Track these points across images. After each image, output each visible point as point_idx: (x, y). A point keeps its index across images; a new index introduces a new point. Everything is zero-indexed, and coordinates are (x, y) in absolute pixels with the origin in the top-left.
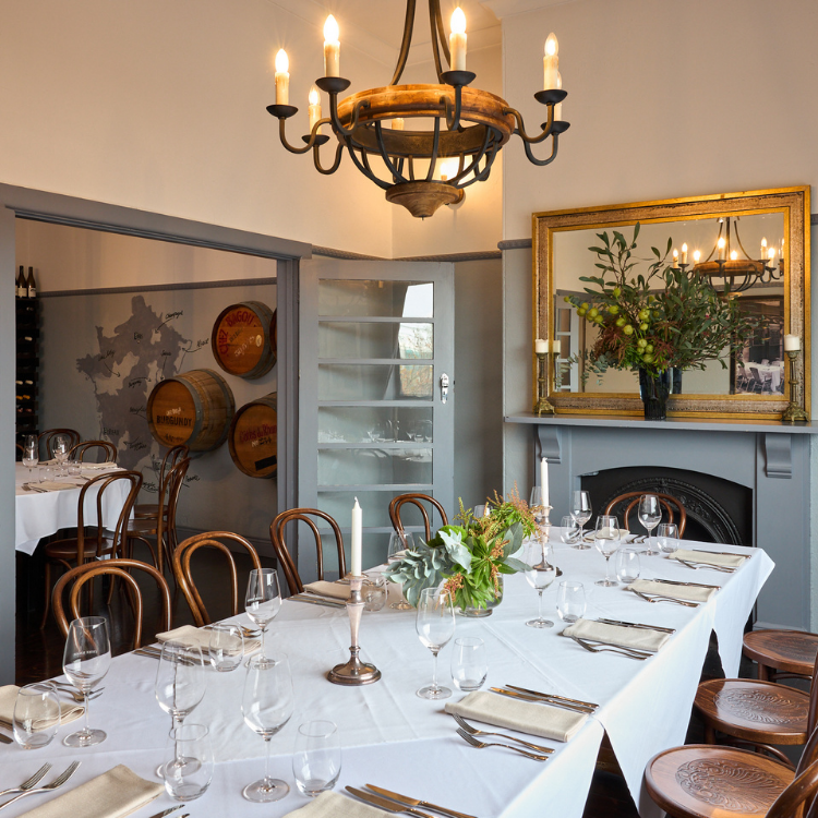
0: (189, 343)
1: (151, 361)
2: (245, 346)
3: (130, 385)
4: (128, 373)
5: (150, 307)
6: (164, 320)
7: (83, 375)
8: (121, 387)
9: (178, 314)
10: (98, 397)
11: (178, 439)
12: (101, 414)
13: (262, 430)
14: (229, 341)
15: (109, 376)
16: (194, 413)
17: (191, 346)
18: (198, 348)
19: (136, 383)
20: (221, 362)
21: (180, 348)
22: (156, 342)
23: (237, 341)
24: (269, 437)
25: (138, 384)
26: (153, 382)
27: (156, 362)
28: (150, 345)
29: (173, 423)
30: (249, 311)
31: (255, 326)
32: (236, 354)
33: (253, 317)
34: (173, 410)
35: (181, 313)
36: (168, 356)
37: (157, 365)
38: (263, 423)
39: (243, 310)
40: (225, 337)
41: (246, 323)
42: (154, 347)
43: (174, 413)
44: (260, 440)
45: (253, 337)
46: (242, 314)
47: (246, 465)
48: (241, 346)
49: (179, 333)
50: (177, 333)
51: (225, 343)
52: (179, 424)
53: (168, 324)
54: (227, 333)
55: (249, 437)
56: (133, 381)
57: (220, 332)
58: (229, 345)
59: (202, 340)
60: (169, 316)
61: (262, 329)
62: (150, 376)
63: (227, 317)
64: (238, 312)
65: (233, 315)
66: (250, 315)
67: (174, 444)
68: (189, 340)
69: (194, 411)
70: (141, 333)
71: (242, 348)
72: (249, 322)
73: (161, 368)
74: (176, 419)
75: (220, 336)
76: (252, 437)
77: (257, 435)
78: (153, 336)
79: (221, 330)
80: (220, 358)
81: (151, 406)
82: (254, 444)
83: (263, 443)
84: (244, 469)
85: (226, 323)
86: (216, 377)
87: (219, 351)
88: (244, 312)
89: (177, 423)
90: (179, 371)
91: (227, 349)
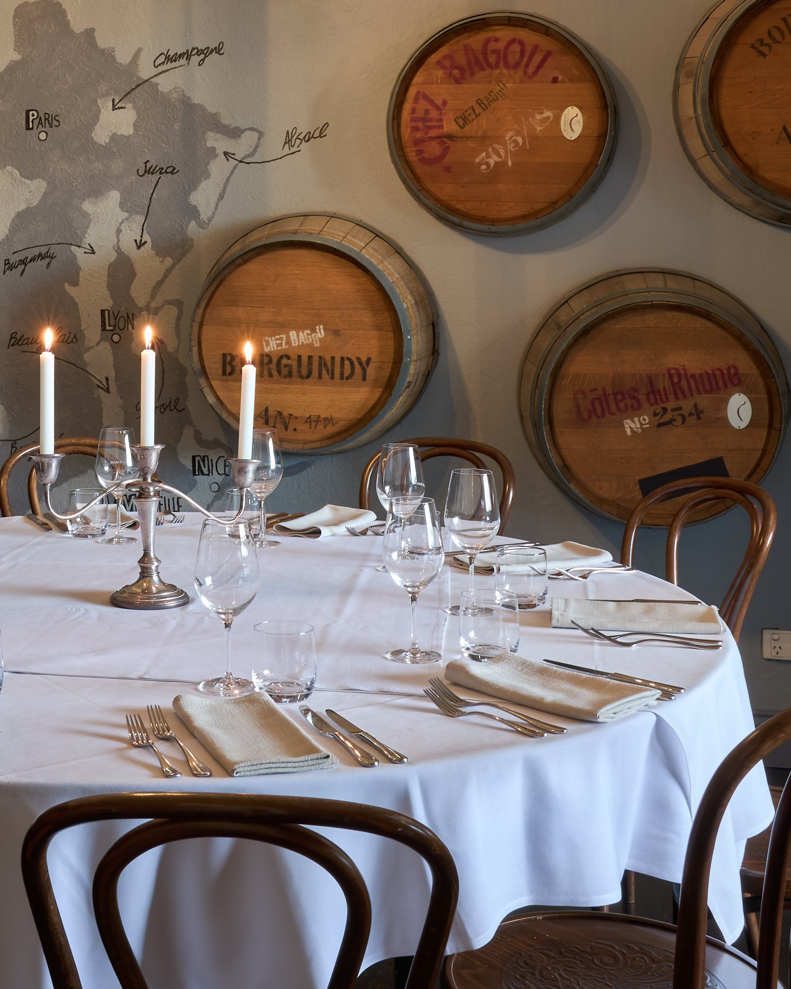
0: (250, 139)
1: (96, 192)
2: (513, 138)
5: (89, 34)
6: (146, 71)
13: (663, 384)
14: (450, 127)
16: (391, 343)
17: (257, 146)
18: (287, 150)
19: (33, 260)
20: (423, 188)
21: (212, 153)
22: (114, 138)
23: (482, 124)
24: (695, 405)
25: (43, 263)
26: (106, 255)
27: (115, 196)
28: (89, 146)
29: (290, 375)
30: (530, 37)
31: (555, 80)
32: (480, 164)
33: (548, 55)
34: (293, 334)
35: (218, 50)
36: (164, 177)
37: (122, 206)
38: (671, 366)
39: (505, 34)
40: (434, 114)
41: (520, 72)
42: (106, 152)
43: (295, 343)
44: (655, 414)
45: (548, 114)
46: (500, 46)
47: (606, 489)
48: (500, 140)
49: (211, 109)
50: (201, 107)
51: (433, 133)
52: (320, 377)
53: (166, 83)
54: (445, 103)
55: (613, 408)
56: (21, 256)
57: (416, 100)
58: (450, 137)
59: (304, 128)
60: (169, 59)
61: (586, 90)
62: (91, 237)
63: (445, 57)
64: (487, 41)
65: (466, 48)
66: (536, 48)
67: (300, 437)
68: (252, 129)
69: (390, 335)
70: (52, 110)
71: (504, 145)
72: (531, 69)
73: (139, 213)
74: (305, 359)
75: (413, 111)
76: (622, 405)
77: (643, 398)
78: (102, 117)
79: (418, 93)
80: (418, 179)
81: (201, 325)
82: (631, 425)
83: (670, 422)
84: (601, 501)
85: (440, 73)
86: (378, 235)
87: (412, 156)
88: (512, 42)
89: (309, 374)
90: (210, 220)
91: (446, 150)
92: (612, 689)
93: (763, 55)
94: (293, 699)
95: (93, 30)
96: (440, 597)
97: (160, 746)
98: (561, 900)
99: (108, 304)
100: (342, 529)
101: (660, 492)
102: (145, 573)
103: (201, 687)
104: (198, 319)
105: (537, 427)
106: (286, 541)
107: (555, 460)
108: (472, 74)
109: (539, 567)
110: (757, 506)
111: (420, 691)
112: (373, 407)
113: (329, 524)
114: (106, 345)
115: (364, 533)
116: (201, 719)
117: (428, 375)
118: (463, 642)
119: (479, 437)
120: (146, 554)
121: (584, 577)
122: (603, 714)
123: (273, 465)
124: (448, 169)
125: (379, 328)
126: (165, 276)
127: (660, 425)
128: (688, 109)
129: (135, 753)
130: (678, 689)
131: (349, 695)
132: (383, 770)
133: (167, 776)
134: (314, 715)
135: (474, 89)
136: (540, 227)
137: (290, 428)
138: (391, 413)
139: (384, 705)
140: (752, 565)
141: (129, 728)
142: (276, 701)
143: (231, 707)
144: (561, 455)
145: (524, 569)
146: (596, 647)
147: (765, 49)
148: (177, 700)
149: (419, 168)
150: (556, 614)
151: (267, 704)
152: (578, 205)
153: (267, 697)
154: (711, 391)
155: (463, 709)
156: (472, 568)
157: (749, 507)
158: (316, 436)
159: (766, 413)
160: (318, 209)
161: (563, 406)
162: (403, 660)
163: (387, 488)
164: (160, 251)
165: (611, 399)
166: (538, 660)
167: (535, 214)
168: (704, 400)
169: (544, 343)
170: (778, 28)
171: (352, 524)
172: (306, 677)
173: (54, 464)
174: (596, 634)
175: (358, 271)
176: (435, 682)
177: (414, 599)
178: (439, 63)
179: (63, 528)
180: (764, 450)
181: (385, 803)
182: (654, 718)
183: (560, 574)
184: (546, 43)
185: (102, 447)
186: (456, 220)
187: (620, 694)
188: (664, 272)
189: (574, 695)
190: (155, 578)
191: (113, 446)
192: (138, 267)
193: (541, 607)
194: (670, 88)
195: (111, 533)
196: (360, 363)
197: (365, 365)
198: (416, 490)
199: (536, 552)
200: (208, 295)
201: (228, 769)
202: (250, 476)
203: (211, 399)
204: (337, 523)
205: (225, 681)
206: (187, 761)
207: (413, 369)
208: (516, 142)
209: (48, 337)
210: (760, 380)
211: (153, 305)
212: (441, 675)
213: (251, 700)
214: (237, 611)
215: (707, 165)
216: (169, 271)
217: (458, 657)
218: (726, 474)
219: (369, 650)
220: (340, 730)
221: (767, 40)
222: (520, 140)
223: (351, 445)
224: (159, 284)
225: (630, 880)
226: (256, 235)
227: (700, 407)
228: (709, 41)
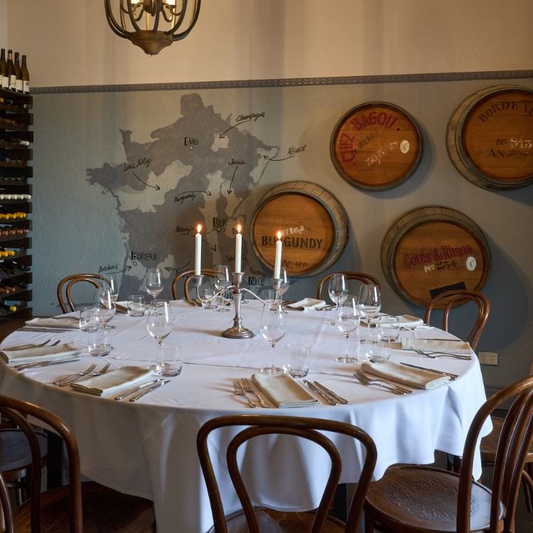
0: (274, 151)
1: (212, 171)
2: (381, 152)
3: (177, 200)
4: (173, 186)
5: (211, 108)
6: (233, 123)
7: (98, 188)
8: (161, 202)
9: (257, 116)
10: (122, 214)
11: (297, 264)
12: (127, 235)
13: (440, 252)
14: (355, 147)
15: (142, 188)
16: (331, 233)
17: (277, 154)
18: (289, 156)
19: (186, 197)
20: (344, 172)
21: (259, 156)
22: (220, 149)
23: (369, 146)
24: (453, 261)
25: (190, 199)
26: (216, 196)
27: (220, 172)
28: (210, 153)
29: (289, 245)
30: (389, 112)
31: (398, 129)
32: (367, 162)
33: (396, 119)
34: (291, 229)
35: (262, 115)
36: (240, 166)
37: (223, 176)
38: (444, 245)
39: (379, 110)
40: (349, 142)
41: (384, 126)
42: (217, 155)
43: (292, 233)
44: (437, 264)
45: (396, 143)
46: (376, 115)
47: (416, 294)
48: (375, 153)
49: (259, 138)
50: (255, 138)
51: (349, 150)
52: (302, 247)
53: (241, 128)
54: (354, 138)
55: (420, 261)
56: (182, 196)
57: (342, 137)
58: (355, 151)
59: (296, 147)
60: (243, 118)
61: (411, 133)
62: (210, 189)
63: (354, 119)
64: (371, 113)
65: (363, 116)
66: (391, 117)
67: (293, 270)
68: (275, 147)
69: (330, 230)
70: (195, 137)
71: (377, 155)
72: (389, 125)
73: (229, 180)
74: (295, 239)
75: (341, 140)
76: (423, 260)
77: (432, 258)
78: (215, 141)
79: (343, 134)
80: (342, 168)
81: (254, 225)
82: (427, 268)
83: (443, 267)
84: (414, 299)
85: (352, 126)
86: (325, 190)
87: (340, 159)
88: (381, 114)
89: (297, 245)
90: (258, 183)
91: (354, 157)
92: (430, 375)
93: (483, 120)
94: (300, 376)
95: (212, 106)
96: (355, 337)
97: (248, 395)
98: (410, 461)
99: (216, 216)
100: (312, 308)
101: (441, 296)
102: (236, 324)
103: (262, 371)
104: (253, 222)
105: (389, 268)
106: (290, 312)
107: (396, 281)
108: (365, 126)
109: (395, 325)
110: (481, 302)
111: (352, 374)
112: (323, 259)
113: (308, 306)
114: (215, 232)
115: (321, 309)
116: (264, 384)
117: (345, 246)
118: (367, 355)
119: (364, 272)
120: (237, 316)
121: (413, 329)
122: (428, 386)
123: (286, 282)
124: (354, 164)
125: (326, 227)
126: (239, 205)
127: (439, 269)
128: (452, 142)
129: (238, 397)
130: (457, 376)
131: (322, 375)
132: (339, 407)
133: (252, 407)
134: (309, 383)
135: (366, 132)
136: (391, 188)
137: (289, 267)
138: (330, 262)
139: (337, 380)
140: (479, 326)
141: (234, 386)
142: (294, 377)
143: (275, 379)
144: (398, 280)
145: (389, 325)
146: (421, 358)
147: (484, 118)
148: (253, 376)
149: (343, 164)
150: (403, 344)
151: (290, 378)
152: (406, 180)
153: (290, 376)
154: (460, 255)
155: (370, 383)
156: (369, 325)
157: (478, 302)
158: (300, 270)
159: (482, 265)
160: (302, 179)
161: (399, 260)
162: (342, 362)
163: (333, 292)
164: (238, 194)
165: (419, 257)
166: (398, 362)
167: (389, 183)
168: (457, 259)
169: (392, 235)
170: (490, 110)
171: (317, 306)
172: (305, 368)
173: (201, 279)
174: (421, 353)
175: (317, 204)
176: (358, 371)
177: (347, 337)
178: (351, 122)
179: (200, 305)
180: (481, 280)
181: (340, 420)
182: (448, 388)
183: (403, 328)
184: (395, 114)
185: (217, 273)
186: (357, 185)
187: (433, 378)
188: (441, 207)
189: (415, 378)
190: (240, 326)
191: (221, 273)
192: (228, 201)
193: (396, 341)
194: (445, 133)
195: (219, 307)
196: (318, 241)
197: (320, 242)
198: (345, 293)
199: (395, 319)
200: (257, 213)
201: (276, 405)
202: (279, 286)
203: (258, 255)
204: (311, 305)
205: (272, 368)
206: (260, 401)
207: (339, 244)
208: (382, 154)
209: (199, 228)
210: (480, 251)
211: (234, 216)
212: (360, 368)
213: (284, 377)
214: (277, 340)
215: (460, 165)
216: (241, 203)
217: (365, 361)
218: (465, 289)
219: (328, 357)
220: (320, 390)
221: (485, 115)
222: (384, 153)
223: (313, 274)
224: (237, 208)
225: (438, 454)
226: (277, 189)
227: (455, 262)
228: (461, 115)
